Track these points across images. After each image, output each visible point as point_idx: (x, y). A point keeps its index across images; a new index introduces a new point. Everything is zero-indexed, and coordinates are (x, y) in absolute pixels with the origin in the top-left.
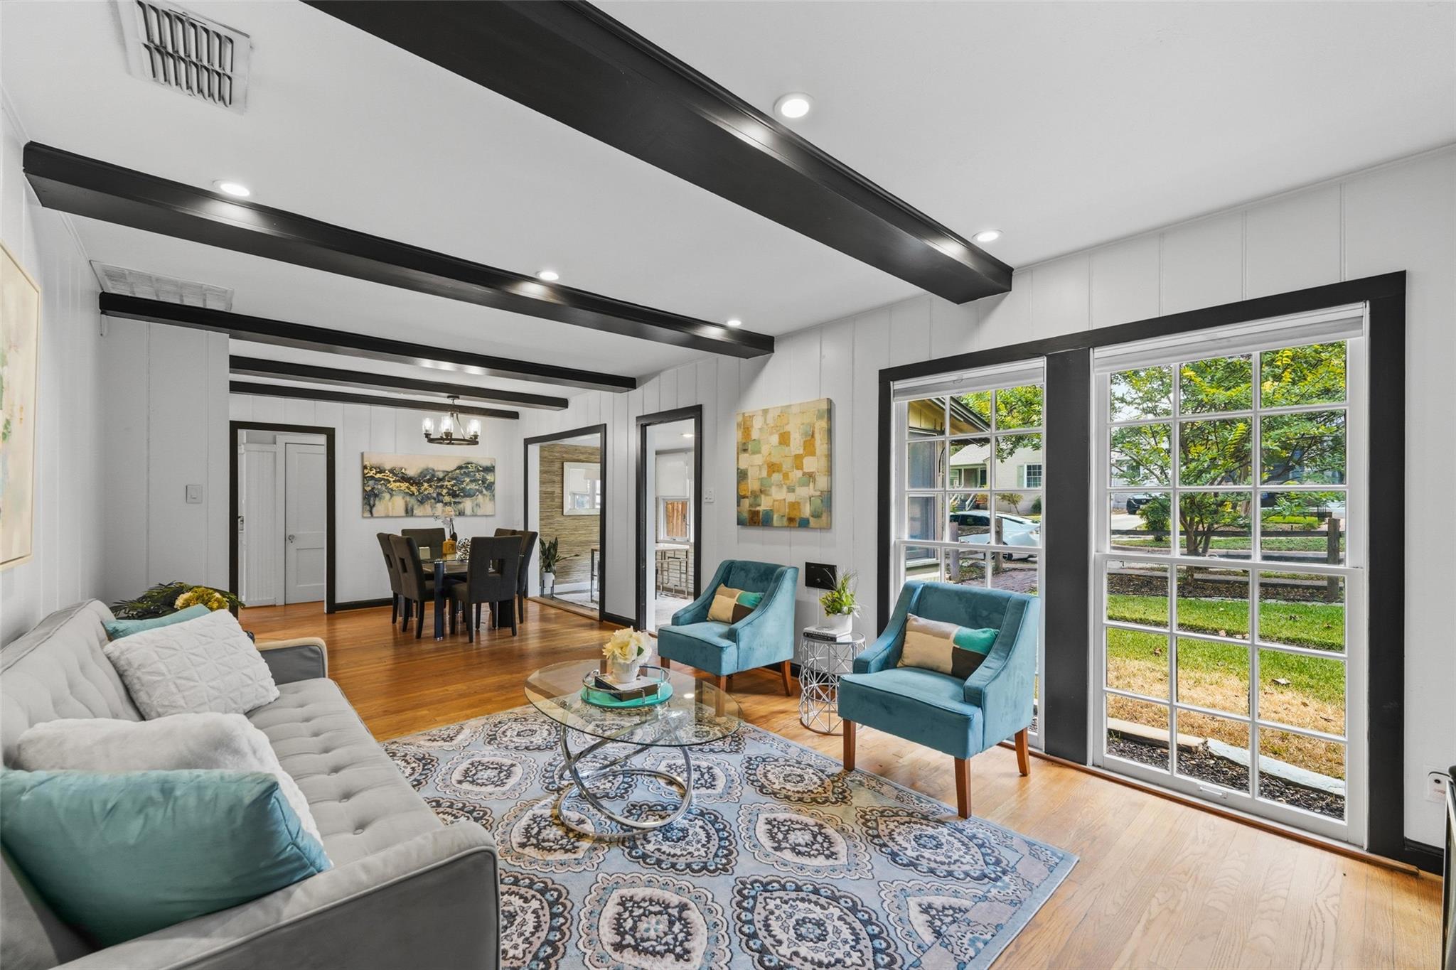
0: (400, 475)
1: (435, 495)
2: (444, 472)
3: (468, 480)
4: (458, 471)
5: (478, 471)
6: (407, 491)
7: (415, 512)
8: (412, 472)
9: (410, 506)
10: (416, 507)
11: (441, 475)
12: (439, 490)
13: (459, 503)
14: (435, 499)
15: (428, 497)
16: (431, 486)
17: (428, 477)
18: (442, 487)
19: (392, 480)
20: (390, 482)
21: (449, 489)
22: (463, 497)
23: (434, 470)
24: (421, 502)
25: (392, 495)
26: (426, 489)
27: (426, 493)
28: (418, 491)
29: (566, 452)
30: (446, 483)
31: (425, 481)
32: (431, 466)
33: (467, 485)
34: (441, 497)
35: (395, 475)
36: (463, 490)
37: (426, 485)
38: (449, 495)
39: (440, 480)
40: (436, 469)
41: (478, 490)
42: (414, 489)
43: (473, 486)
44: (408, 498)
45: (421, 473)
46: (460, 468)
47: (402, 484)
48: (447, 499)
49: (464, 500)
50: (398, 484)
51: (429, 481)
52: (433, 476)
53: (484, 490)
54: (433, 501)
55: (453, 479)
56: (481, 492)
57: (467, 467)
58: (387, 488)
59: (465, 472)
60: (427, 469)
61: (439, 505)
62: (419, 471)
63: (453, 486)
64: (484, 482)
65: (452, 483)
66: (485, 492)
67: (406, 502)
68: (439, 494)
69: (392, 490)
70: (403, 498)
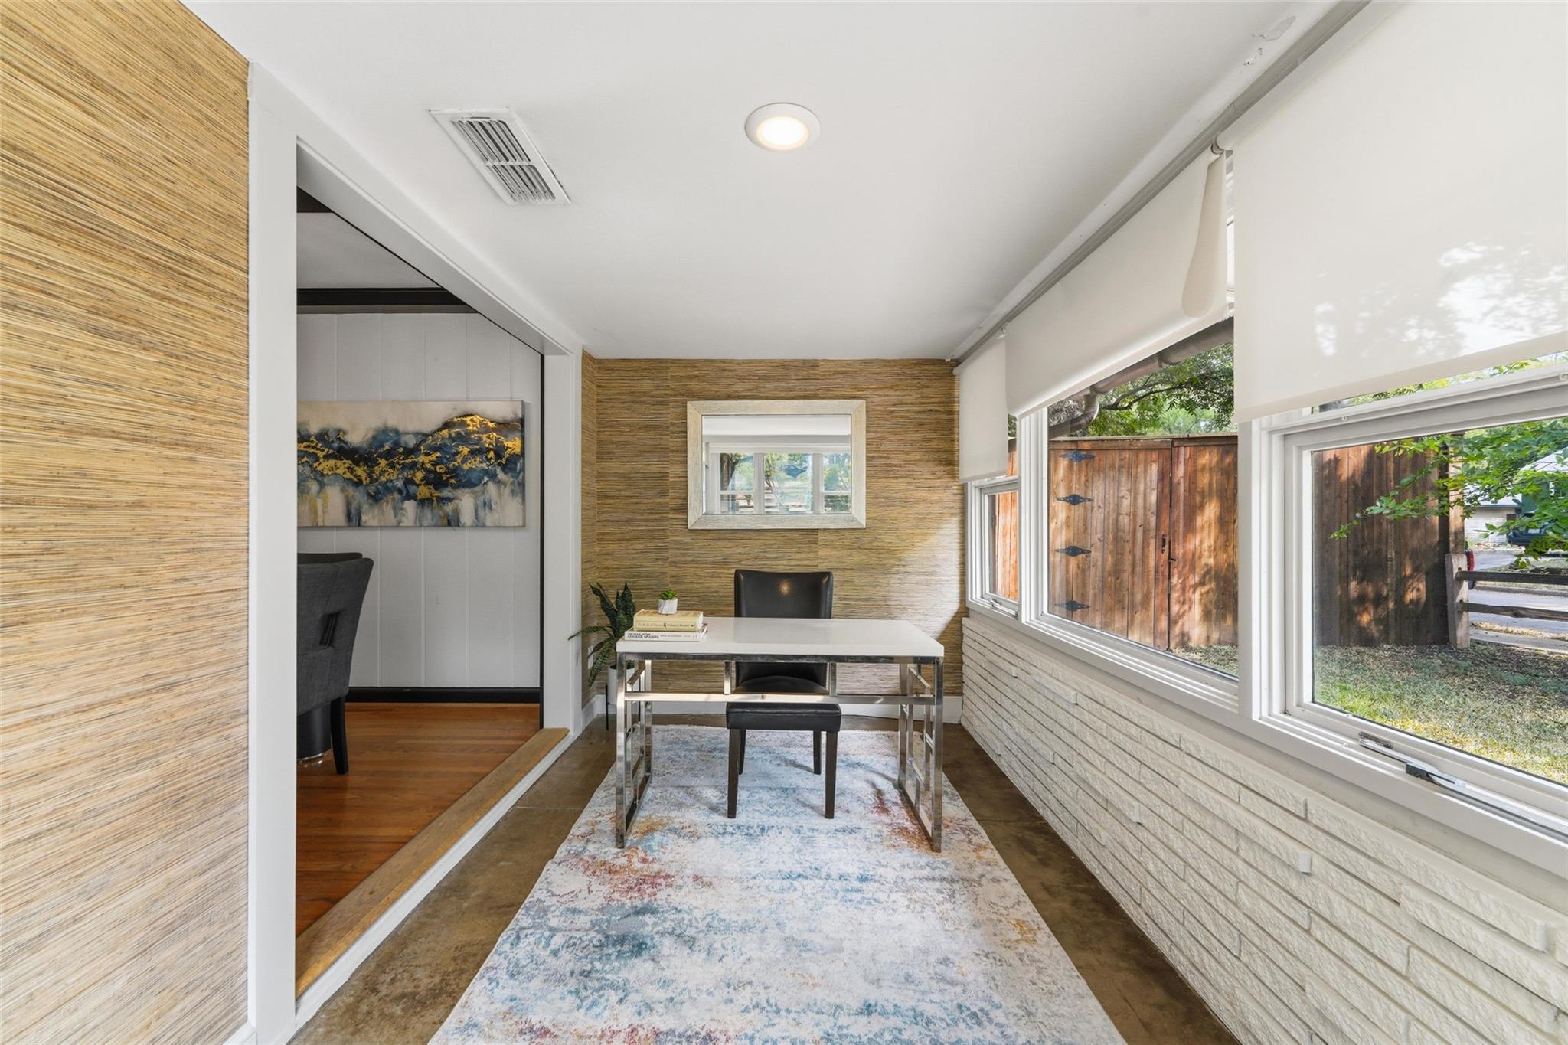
0: (336, 445)
1: (400, 484)
2: (416, 434)
3: (465, 450)
4: (445, 432)
5: (487, 430)
6: (348, 475)
7: (364, 518)
8: (356, 438)
9: (354, 505)
10: (365, 507)
11: (411, 442)
12: (407, 474)
13: (449, 499)
14: (400, 491)
15: (388, 489)
16: (392, 465)
17: (387, 447)
18: (413, 466)
19: (321, 454)
20: (317, 459)
21: (428, 471)
22: (456, 487)
23: (397, 432)
24: (375, 498)
25: (322, 486)
26: (383, 472)
27: (383, 479)
28: (369, 475)
29: (696, 378)
30: (422, 458)
31: (381, 456)
32: (392, 423)
33: (464, 461)
34: (412, 489)
35: (328, 444)
36: (454, 472)
37: (383, 463)
38: (428, 483)
39: (410, 452)
40: (401, 429)
41: (486, 472)
42: (361, 471)
43: (477, 464)
44: (351, 490)
45: (374, 438)
46: (447, 425)
47: (339, 463)
48: (424, 491)
49: (459, 492)
50: (332, 462)
51: (389, 455)
52: (397, 444)
53: (499, 470)
54: (397, 496)
55: (435, 449)
56: (493, 476)
57: (463, 424)
58: (314, 470)
59: (458, 433)
60: (385, 431)
61: (410, 506)
62: (370, 436)
63: (435, 464)
64: (498, 456)
65: (433, 457)
66: (501, 476)
67: (347, 497)
68: (409, 482)
69: (322, 475)
70: (343, 490)
